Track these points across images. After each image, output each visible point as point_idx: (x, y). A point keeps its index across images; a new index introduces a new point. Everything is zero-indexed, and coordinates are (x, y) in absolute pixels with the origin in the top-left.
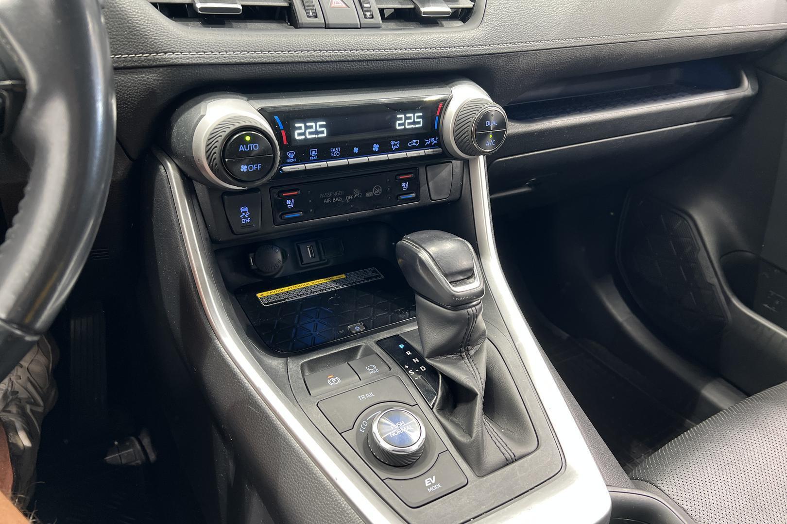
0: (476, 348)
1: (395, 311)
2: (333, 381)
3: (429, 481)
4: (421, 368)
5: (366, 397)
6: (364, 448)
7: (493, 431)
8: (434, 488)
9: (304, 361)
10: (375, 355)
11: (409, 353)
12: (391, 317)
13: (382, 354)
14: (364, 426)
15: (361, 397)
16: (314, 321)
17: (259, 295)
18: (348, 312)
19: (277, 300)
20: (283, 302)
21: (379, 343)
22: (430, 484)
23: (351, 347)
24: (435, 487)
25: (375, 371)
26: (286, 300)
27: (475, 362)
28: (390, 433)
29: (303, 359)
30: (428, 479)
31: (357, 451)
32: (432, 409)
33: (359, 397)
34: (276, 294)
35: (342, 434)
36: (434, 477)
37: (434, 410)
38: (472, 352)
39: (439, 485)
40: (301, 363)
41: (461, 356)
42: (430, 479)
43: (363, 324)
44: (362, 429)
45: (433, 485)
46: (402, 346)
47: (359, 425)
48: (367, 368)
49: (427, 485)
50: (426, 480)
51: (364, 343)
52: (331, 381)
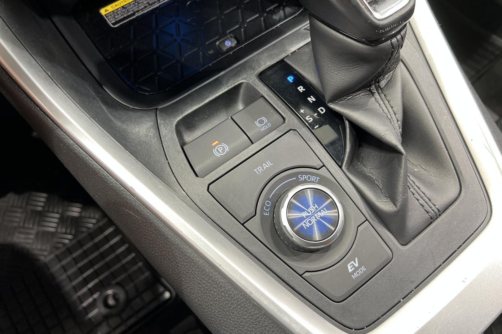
0: (388, 76)
1: (268, 10)
2: (220, 151)
3: (352, 266)
4: (319, 109)
5: (263, 168)
6: (273, 237)
7: (413, 184)
8: (358, 273)
9: (178, 119)
10: (261, 100)
11: (301, 89)
12: (264, 20)
13: (269, 96)
14: (267, 208)
15: (257, 170)
16: (174, 21)
17: (103, 11)
18: (212, 21)
19: (125, 16)
20: (134, 17)
21: (262, 76)
22: (353, 269)
23: (230, 88)
24: (359, 271)
25: (266, 127)
26: (137, 15)
27: (388, 98)
28: (303, 224)
29: (175, 117)
30: (351, 263)
31: (266, 244)
32: (341, 167)
33: (255, 170)
34: (123, 7)
35: (245, 225)
36: (356, 259)
37: (343, 167)
38: (383, 83)
39: (363, 269)
40: (175, 125)
41: (370, 91)
42: (352, 262)
43: (233, 36)
44: (265, 211)
45: (356, 269)
46: (290, 79)
47: (262, 208)
48: (257, 123)
49: (350, 271)
50: (349, 265)
51: (245, 79)
52: (217, 150)
